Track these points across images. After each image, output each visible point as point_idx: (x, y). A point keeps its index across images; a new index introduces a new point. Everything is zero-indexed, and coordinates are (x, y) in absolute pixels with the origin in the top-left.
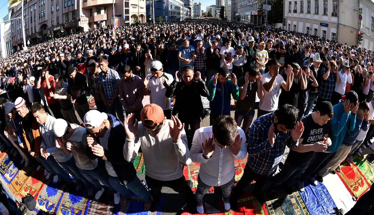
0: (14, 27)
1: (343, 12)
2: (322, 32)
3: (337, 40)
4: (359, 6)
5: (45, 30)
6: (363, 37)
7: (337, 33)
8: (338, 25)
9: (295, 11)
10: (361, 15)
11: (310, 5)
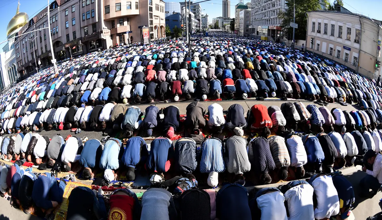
0: (19, 51)
1: (364, 41)
2: (344, 55)
3: (358, 63)
4: (378, 39)
5: (57, 47)
6: (380, 65)
7: (359, 57)
8: (360, 51)
9: (319, 32)
10: (379, 46)
11: (334, 29)
